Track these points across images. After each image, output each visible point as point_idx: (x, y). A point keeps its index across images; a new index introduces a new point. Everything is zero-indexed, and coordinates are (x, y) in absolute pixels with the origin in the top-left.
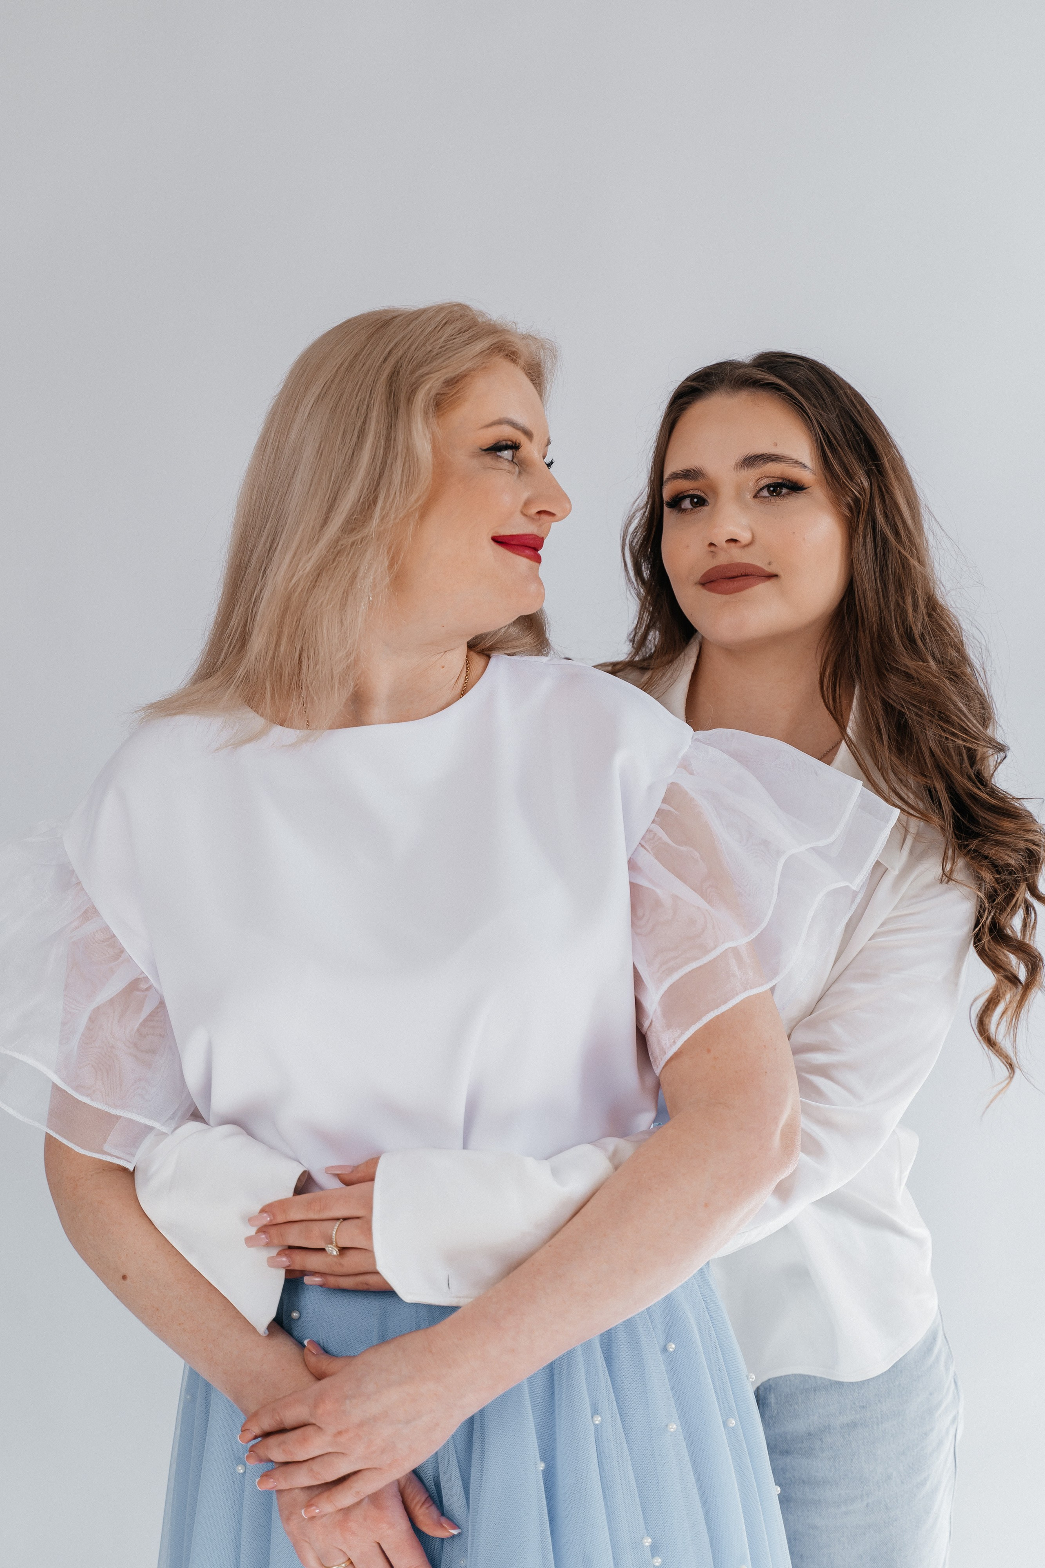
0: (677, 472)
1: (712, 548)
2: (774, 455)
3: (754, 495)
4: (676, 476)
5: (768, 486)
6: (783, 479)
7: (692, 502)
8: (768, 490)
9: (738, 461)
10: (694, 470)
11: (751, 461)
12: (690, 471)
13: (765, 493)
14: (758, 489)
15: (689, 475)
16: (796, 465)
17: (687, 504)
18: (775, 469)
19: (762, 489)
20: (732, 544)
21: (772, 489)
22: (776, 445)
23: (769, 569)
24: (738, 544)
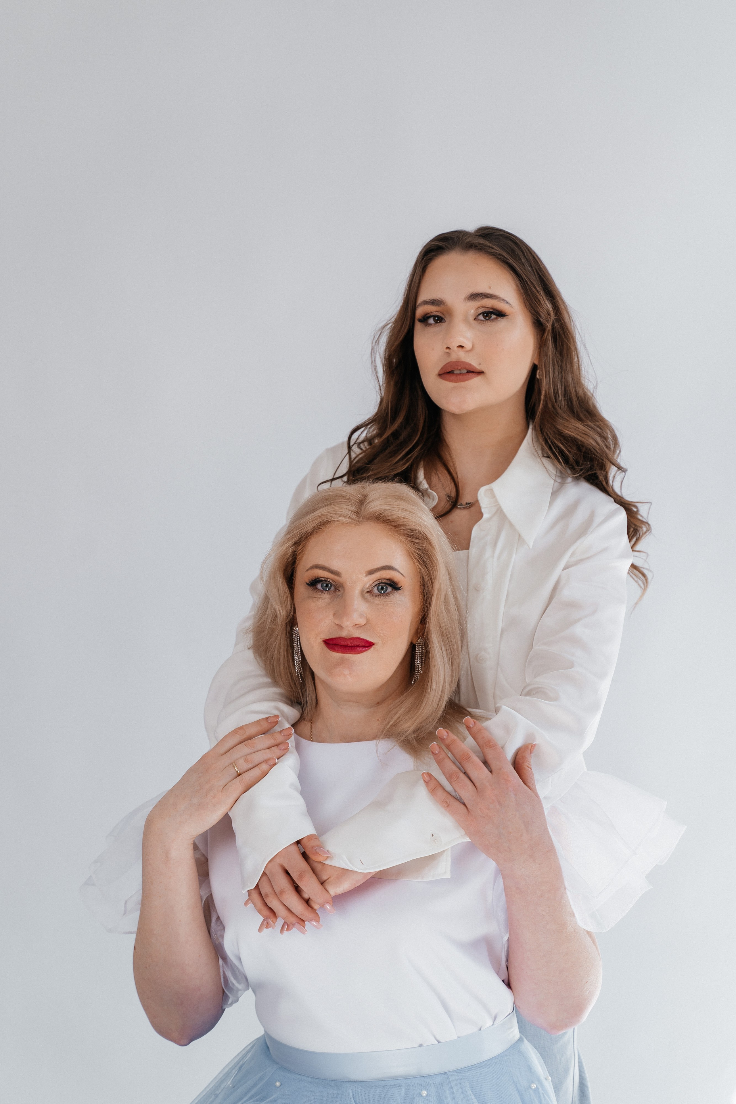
0: (427, 300)
1: (448, 351)
2: (489, 294)
3: (474, 318)
4: (426, 303)
5: (483, 313)
6: (494, 309)
7: (434, 320)
8: (483, 316)
9: (466, 296)
10: (438, 300)
11: (474, 296)
12: (435, 300)
13: (481, 317)
14: (477, 314)
15: (435, 303)
16: (502, 301)
17: (431, 321)
18: (489, 303)
19: (479, 314)
20: (460, 349)
21: (485, 315)
22: (490, 288)
23: (479, 368)
24: (464, 349)
